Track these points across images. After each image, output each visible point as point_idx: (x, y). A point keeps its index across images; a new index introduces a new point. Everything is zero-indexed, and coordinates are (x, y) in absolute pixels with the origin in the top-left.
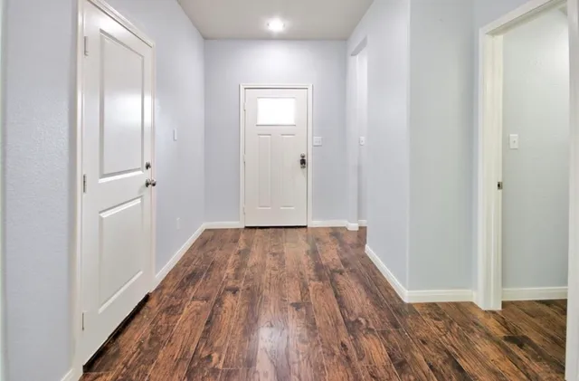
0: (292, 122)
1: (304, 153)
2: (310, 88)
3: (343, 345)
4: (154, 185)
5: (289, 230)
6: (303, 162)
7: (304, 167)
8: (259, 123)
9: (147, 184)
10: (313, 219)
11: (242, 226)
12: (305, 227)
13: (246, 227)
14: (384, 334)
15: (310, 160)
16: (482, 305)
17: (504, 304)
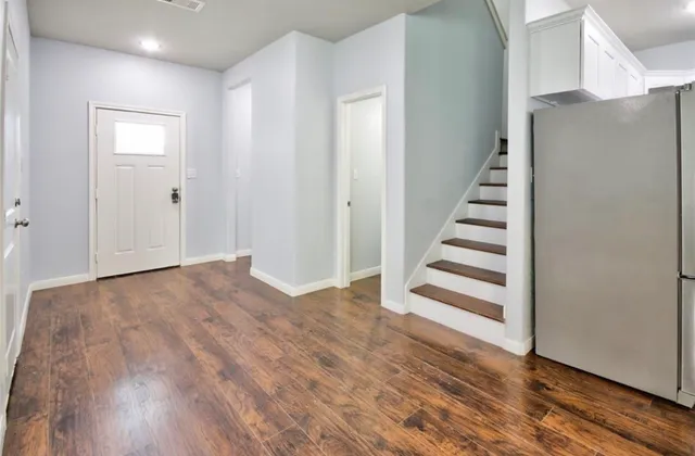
0: (161, 152)
1: (177, 187)
2: (183, 116)
3: (261, 329)
4: (26, 225)
5: (160, 272)
6: (175, 196)
7: (176, 202)
8: (117, 152)
9: (17, 224)
10: (187, 256)
11: (93, 278)
12: (178, 267)
13: (99, 279)
14: (285, 315)
15: (183, 194)
16: (339, 286)
17: (351, 283)
